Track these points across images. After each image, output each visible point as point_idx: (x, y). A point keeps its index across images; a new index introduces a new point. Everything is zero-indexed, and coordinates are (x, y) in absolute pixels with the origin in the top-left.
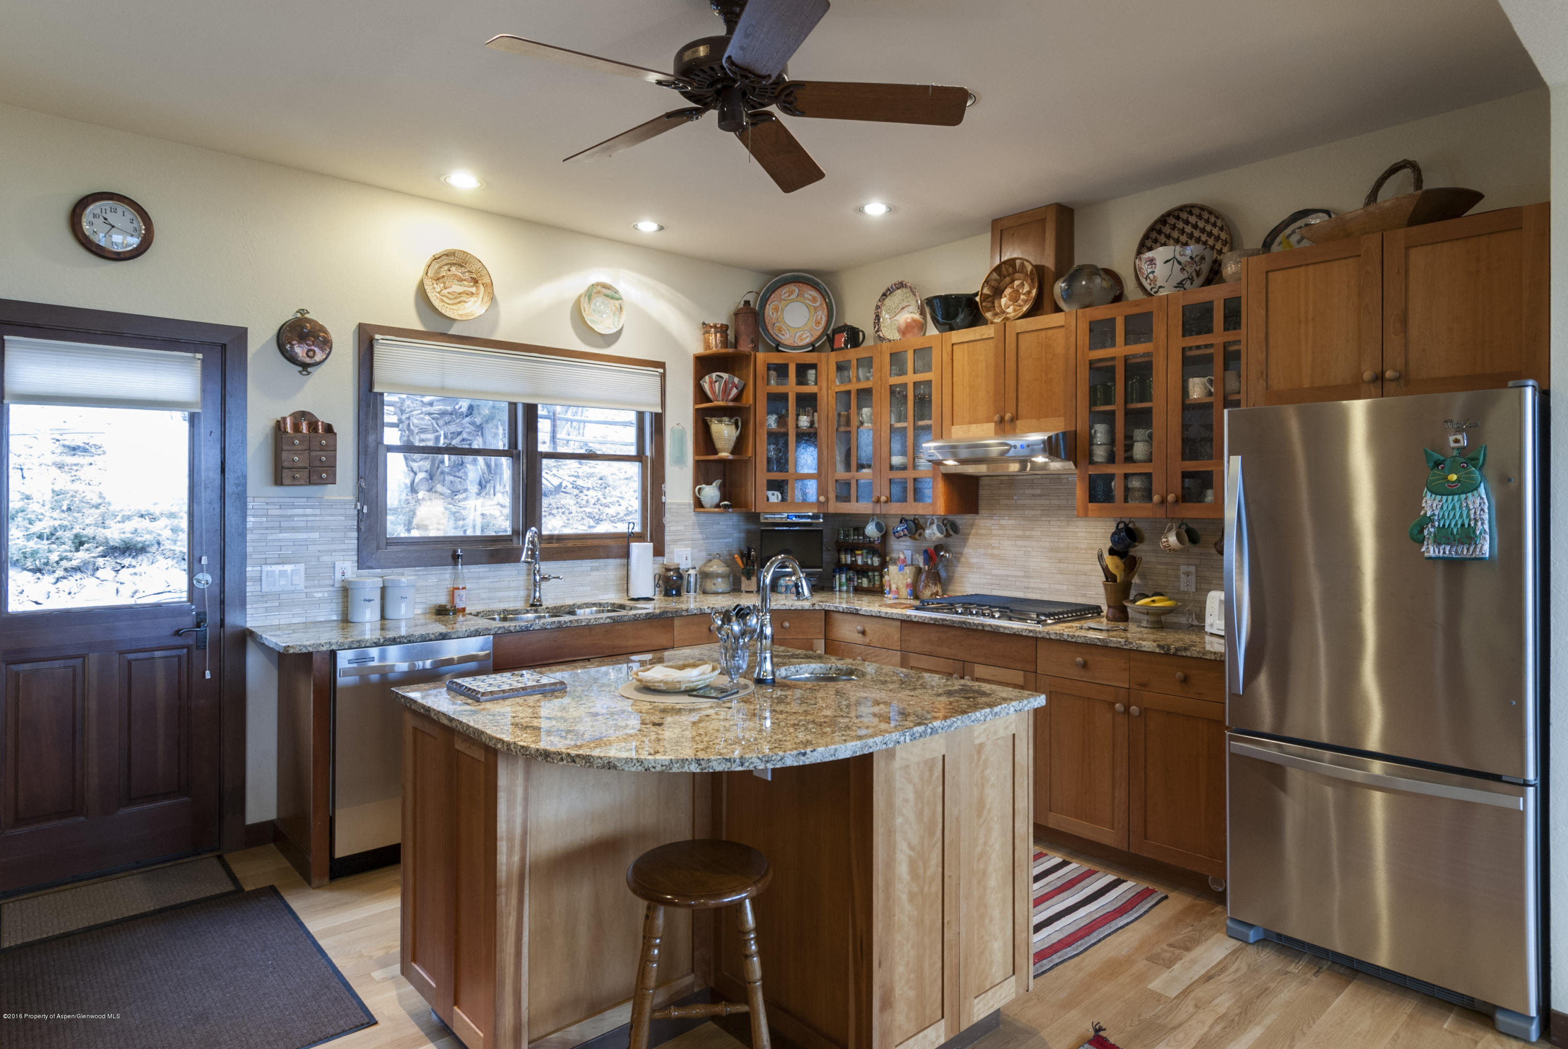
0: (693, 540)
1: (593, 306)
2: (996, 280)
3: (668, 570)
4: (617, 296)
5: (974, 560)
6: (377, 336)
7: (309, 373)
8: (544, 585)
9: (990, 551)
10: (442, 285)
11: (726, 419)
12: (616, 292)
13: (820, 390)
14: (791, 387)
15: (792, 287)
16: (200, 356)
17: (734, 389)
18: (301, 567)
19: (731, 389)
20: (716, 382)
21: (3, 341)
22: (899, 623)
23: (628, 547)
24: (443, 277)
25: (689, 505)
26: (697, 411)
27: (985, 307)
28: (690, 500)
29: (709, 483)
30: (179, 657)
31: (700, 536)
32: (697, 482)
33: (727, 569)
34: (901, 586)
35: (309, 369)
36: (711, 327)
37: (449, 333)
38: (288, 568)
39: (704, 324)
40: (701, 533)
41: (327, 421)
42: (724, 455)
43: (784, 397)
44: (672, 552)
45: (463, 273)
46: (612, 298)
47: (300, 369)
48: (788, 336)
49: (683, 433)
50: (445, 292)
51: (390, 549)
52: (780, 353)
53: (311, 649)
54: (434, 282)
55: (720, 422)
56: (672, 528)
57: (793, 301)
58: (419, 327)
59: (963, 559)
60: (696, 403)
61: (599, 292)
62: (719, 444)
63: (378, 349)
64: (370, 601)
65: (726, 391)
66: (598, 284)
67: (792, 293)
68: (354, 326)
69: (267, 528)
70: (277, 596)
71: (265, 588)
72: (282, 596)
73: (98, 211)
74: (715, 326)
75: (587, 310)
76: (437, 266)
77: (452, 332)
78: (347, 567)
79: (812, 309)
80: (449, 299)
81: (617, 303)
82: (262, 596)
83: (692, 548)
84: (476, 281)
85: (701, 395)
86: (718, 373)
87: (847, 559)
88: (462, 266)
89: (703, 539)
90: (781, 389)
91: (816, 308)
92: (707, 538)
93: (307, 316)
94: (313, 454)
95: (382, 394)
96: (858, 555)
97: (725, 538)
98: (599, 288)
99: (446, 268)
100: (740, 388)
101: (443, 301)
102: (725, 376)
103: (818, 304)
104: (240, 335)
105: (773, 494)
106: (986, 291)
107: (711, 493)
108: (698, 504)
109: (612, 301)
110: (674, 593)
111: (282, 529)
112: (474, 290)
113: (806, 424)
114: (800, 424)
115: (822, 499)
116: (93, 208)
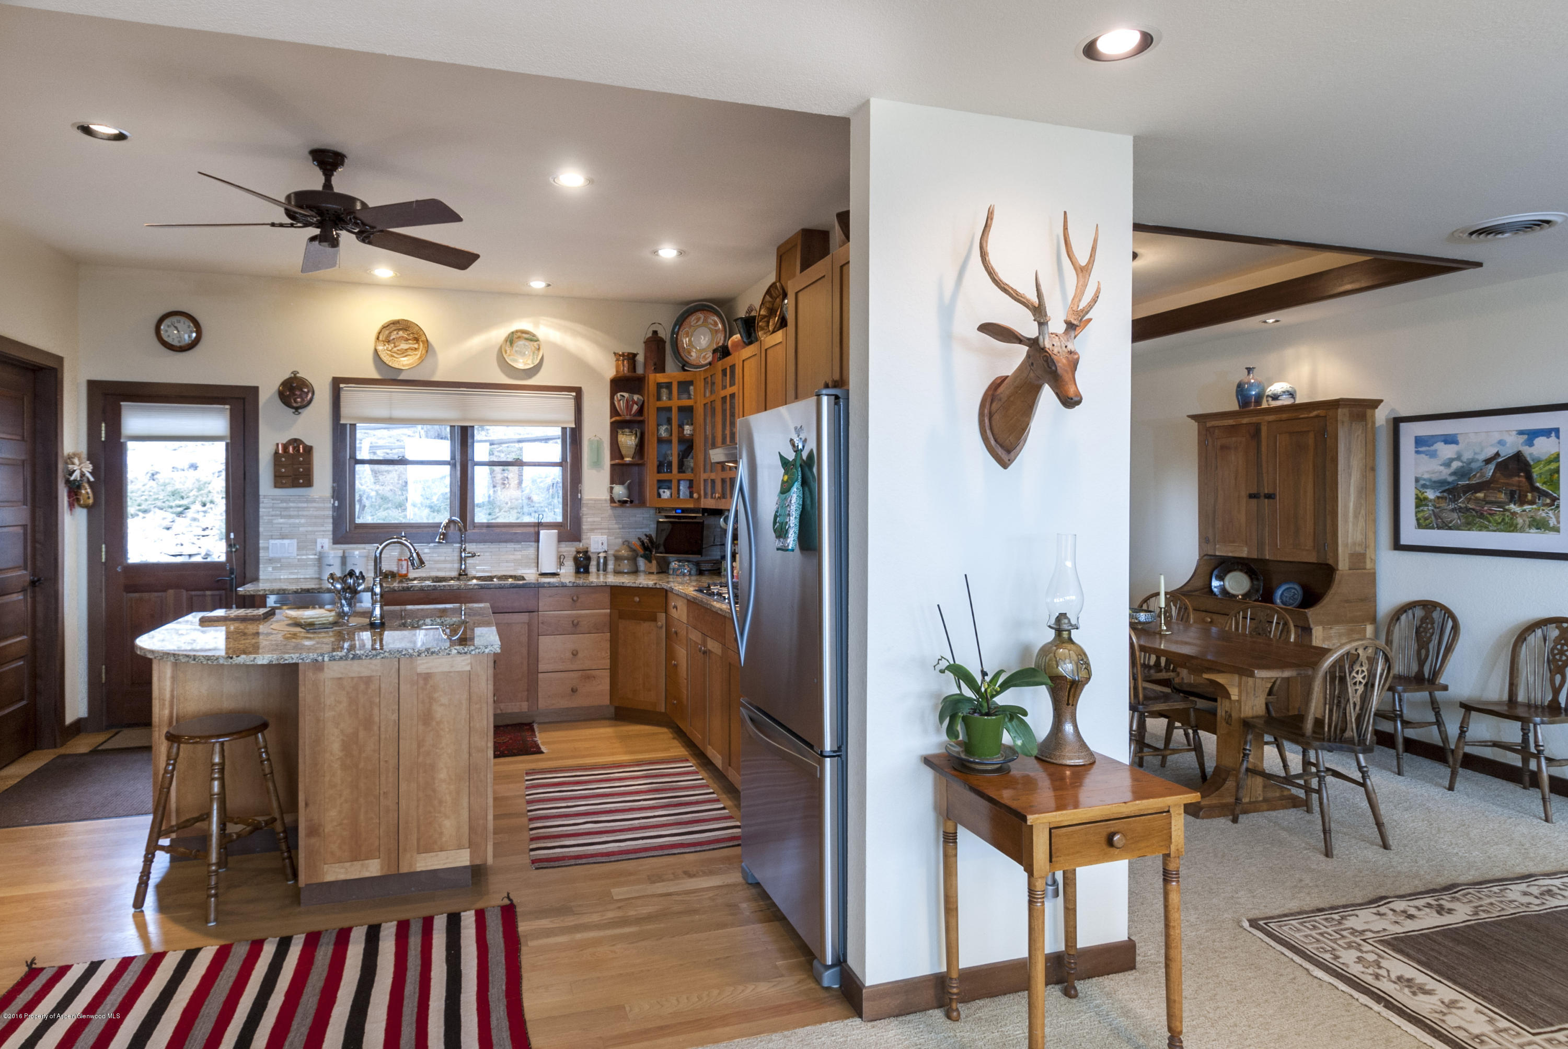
0: (609, 529)
1: (515, 348)
2: (769, 302)
3: (578, 552)
4: (535, 338)
6: (342, 386)
7: (300, 413)
8: (469, 561)
10: (393, 345)
11: (627, 430)
12: (534, 335)
13: (696, 403)
14: (676, 402)
15: (700, 315)
16: (228, 407)
17: (635, 405)
18: (295, 541)
19: (632, 406)
20: (621, 400)
21: (120, 406)
22: (687, 602)
23: (538, 534)
24: (394, 339)
25: (606, 500)
26: (612, 423)
27: (760, 327)
28: (609, 498)
29: (622, 483)
31: (616, 526)
32: (613, 482)
33: (630, 553)
35: (300, 411)
36: (620, 355)
37: (399, 378)
38: (286, 542)
39: (615, 354)
40: (617, 523)
41: (308, 443)
42: (628, 459)
43: (669, 409)
44: (589, 539)
45: (408, 335)
46: (531, 340)
47: (294, 410)
48: (694, 357)
49: (600, 443)
50: (395, 349)
51: (358, 531)
52: (683, 372)
54: (386, 344)
55: (623, 433)
56: (589, 520)
57: (700, 326)
58: (375, 375)
60: (611, 417)
61: (519, 337)
62: (623, 452)
63: (343, 395)
64: (330, 565)
65: (628, 407)
66: (517, 331)
67: (698, 319)
68: (330, 379)
69: (272, 516)
70: (278, 560)
71: (271, 555)
72: (282, 560)
73: (169, 324)
74: (623, 355)
75: (508, 352)
76: (387, 332)
77: (401, 377)
78: (325, 542)
79: (713, 332)
80: (398, 354)
81: (535, 343)
82: (270, 560)
83: (608, 536)
84: (417, 340)
85: (614, 411)
86: (622, 393)
88: (407, 330)
89: (619, 528)
90: (669, 404)
91: (716, 331)
92: (623, 528)
93: (298, 375)
94: (295, 466)
95: (353, 426)
97: (641, 528)
98: (519, 334)
99: (395, 332)
100: (640, 403)
101: (392, 356)
102: (626, 395)
103: (717, 328)
104: (253, 391)
105: (664, 492)
106: (763, 312)
107: (620, 491)
108: (612, 500)
109: (532, 343)
110: (582, 570)
111: (282, 517)
112: (416, 346)
113: (689, 432)
114: (685, 432)
115: (695, 495)
116: (167, 322)
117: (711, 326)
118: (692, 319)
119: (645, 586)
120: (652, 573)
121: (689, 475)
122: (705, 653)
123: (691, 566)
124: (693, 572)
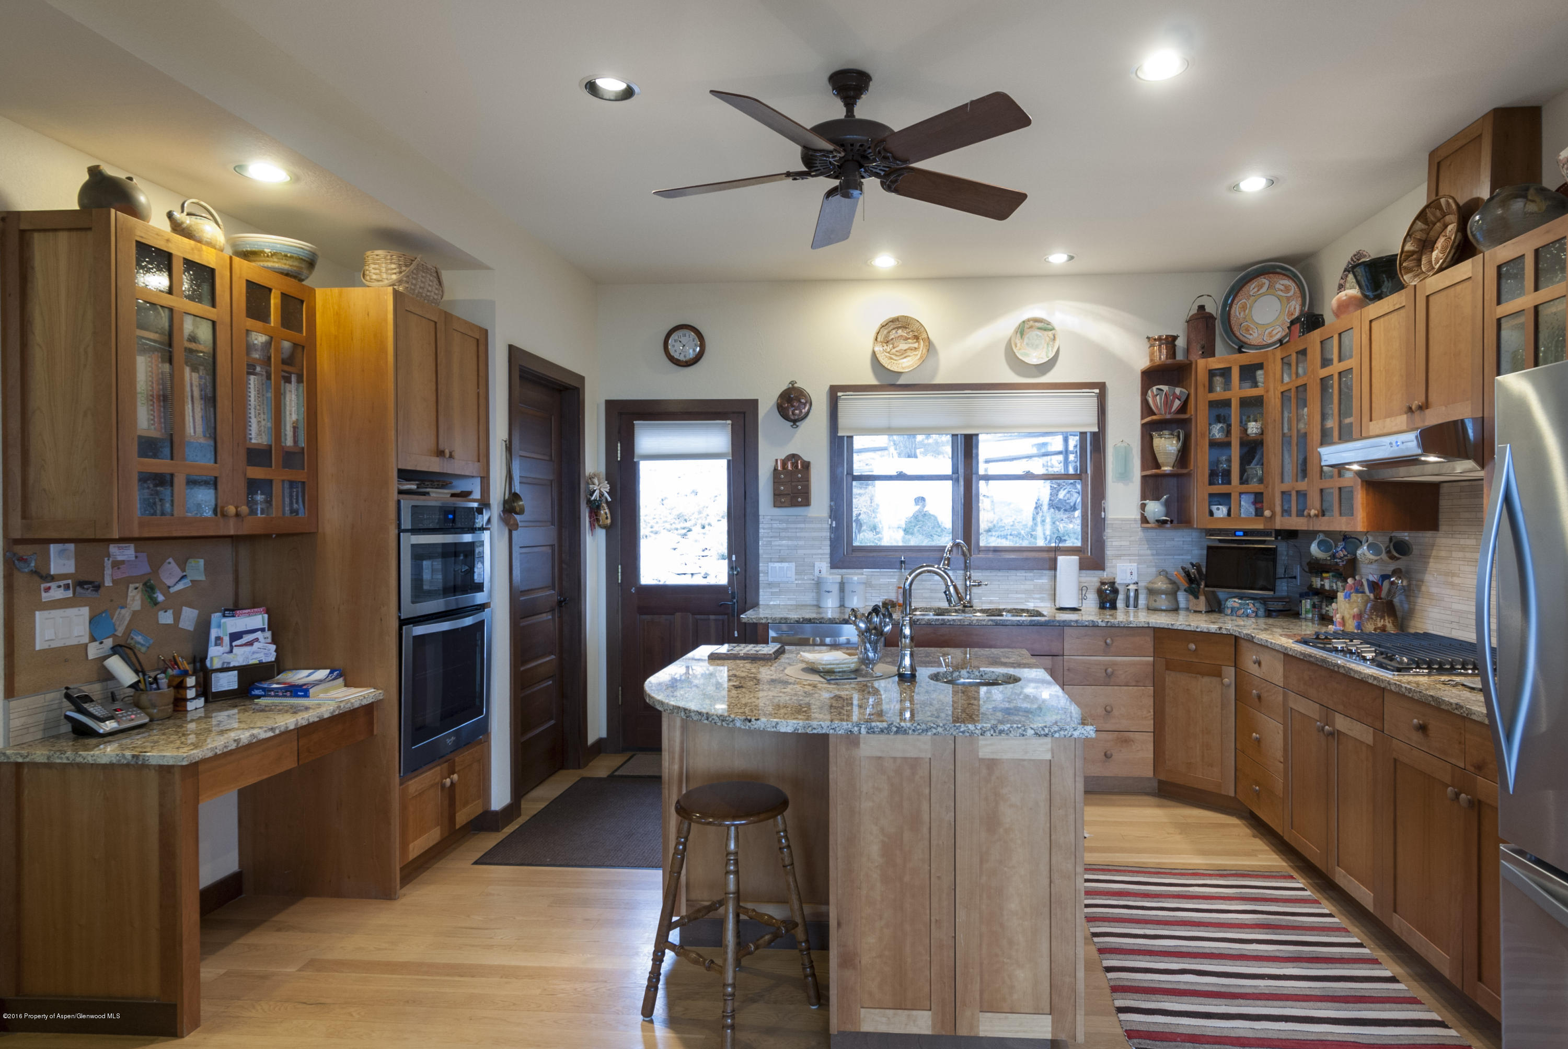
0: (1139, 555)
1: (1026, 340)
2: (1422, 230)
3: (1103, 583)
4: (1050, 327)
5: (1434, 590)
6: (839, 394)
7: (797, 426)
8: (974, 590)
9: (1450, 579)
10: (891, 346)
11: (1166, 432)
12: (1049, 323)
13: (1267, 391)
14: (1237, 391)
15: (1264, 281)
16: (729, 422)
17: (1177, 400)
18: (793, 565)
19: (1173, 402)
20: (1157, 395)
21: (634, 424)
22: (1282, 656)
23: (1055, 561)
24: (892, 339)
25: (1135, 520)
26: (1143, 425)
27: (1405, 268)
28: (1139, 517)
29: (1157, 498)
30: (723, 621)
31: (1149, 552)
32: (1144, 497)
33: (1170, 586)
34: (1347, 616)
35: (797, 424)
36: (1155, 340)
37: (899, 382)
38: (785, 565)
39: (1148, 338)
40: (1149, 548)
41: (806, 459)
42: (1167, 469)
43: (1227, 403)
44: (1115, 567)
45: (908, 333)
46: (1045, 330)
47: (792, 424)
48: (1255, 335)
49: (1128, 450)
50: (894, 351)
51: (855, 554)
52: (1242, 354)
53: (755, 621)
54: (885, 345)
55: (1160, 436)
56: (1114, 544)
57: (1263, 295)
58: (873, 381)
59: (1423, 588)
60: (1142, 418)
61: (1031, 327)
62: (1161, 459)
63: (841, 404)
64: (829, 592)
65: (1168, 403)
66: (1029, 320)
67: (1261, 286)
68: (827, 388)
69: (771, 537)
70: (777, 585)
71: (771, 579)
72: (781, 585)
73: (676, 338)
74: (1160, 339)
75: (1018, 345)
76: (885, 332)
77: (900, 382)
78: (822, 566)
79: (1285, 300)
80: (896, 355)
81: (1050, 333)
82: (769, 584)
83: (1139, 564)
84: (917, 338)
85: (1147, 409)
86: (1158, 387)
87: (1317, 582)
88: (906, 328)
89: (1153, 555)
90: (1226, 395)
91: (1288, 299)
92: (1157, 554)
93: (796, 385)
94: (793, 484)
95: (850, 438)
96: (1327, 578)
97: (1182, 555)
98: (1031, 323)
99: (894, 331)
100: (1183, 398)
101: (891, 358)
102: (1165, 388)
103: (1291, 293)
104: (753, 404)
105: (1218, 509)
106: (1407, 248)
107: (1155, 508)
108: (1144, 520)
109: (1046, 333)
110: (1108, 605)
111: (781, 538)
112: (916, 345)
113: (1255, 431)
114: (1249, 431)
115: (1267, 513)
116: (674, 336)
117: (1280, 293)
118: (1252, 287)
119: (1205, 630)
120: (1200, 612)
121: (1254, 486)
122: (1331, 734)
123: (1257, 605)
124: (1261, 612)
